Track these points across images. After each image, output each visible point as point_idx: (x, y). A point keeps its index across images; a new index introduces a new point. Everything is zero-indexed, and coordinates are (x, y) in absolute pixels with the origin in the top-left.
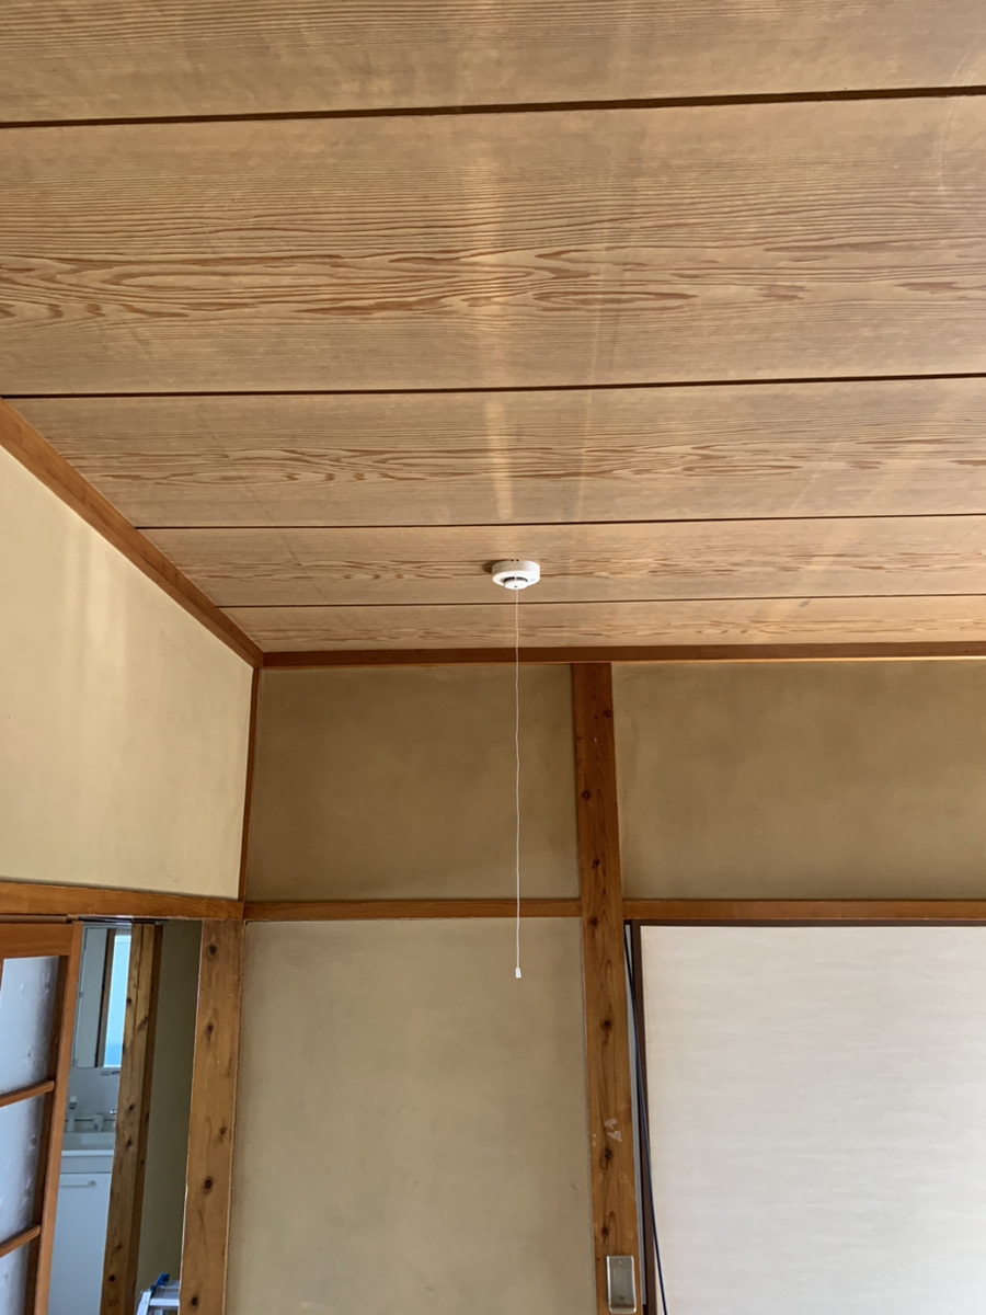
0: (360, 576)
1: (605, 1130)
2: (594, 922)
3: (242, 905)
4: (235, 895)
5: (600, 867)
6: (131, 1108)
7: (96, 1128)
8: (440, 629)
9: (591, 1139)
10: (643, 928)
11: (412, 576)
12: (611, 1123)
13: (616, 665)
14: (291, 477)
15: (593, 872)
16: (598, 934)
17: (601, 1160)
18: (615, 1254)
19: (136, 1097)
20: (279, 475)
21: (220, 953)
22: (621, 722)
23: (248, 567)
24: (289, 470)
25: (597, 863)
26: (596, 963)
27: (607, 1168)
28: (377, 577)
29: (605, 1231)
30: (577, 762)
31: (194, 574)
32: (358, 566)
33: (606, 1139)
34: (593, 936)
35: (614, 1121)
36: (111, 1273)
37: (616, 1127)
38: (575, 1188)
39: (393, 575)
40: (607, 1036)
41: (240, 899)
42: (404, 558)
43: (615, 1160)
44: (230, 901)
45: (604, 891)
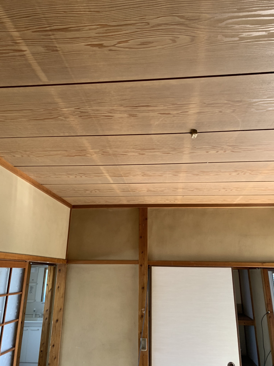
0: (87, 192)
1: (142, 311)
2: (141, 265)
3: (66, 261)
4: (65, 258)
5: (143, 253)
6: (47, 310)
7: (40, 317)
8: (108, 201)
9: (139, 313)
10: (152, 267)
11: (98, 192)
12: (143, 309)
13: (149, 208)
14: (68, 177)
15: (141, 254)
16: (142, 268)
17: (141, 318)
18: (143, 338)
19: (48, 308)
20: (66, 177)
21: (61, 271)
22: (149, 221)
23: (64, 190)
24: (68, 176)
25: (143, 252)
26: (141, 274)
27: (142, 319)
28: (91, 192)
29: (141, 333)
30: (139, 230)
31: (54, 191)
32: (87, 190)
33: (142, 313)
34: (141, 268)
35: (144, 309)
36: (41, 350)
37: (144, 310)
38: (135, 323)
39: (94, 192)
40: (143, 291)
41: (66, 259)
42: (95, 189)
43: (143, 318)
44: (63, 259)
45: (144, 259)
